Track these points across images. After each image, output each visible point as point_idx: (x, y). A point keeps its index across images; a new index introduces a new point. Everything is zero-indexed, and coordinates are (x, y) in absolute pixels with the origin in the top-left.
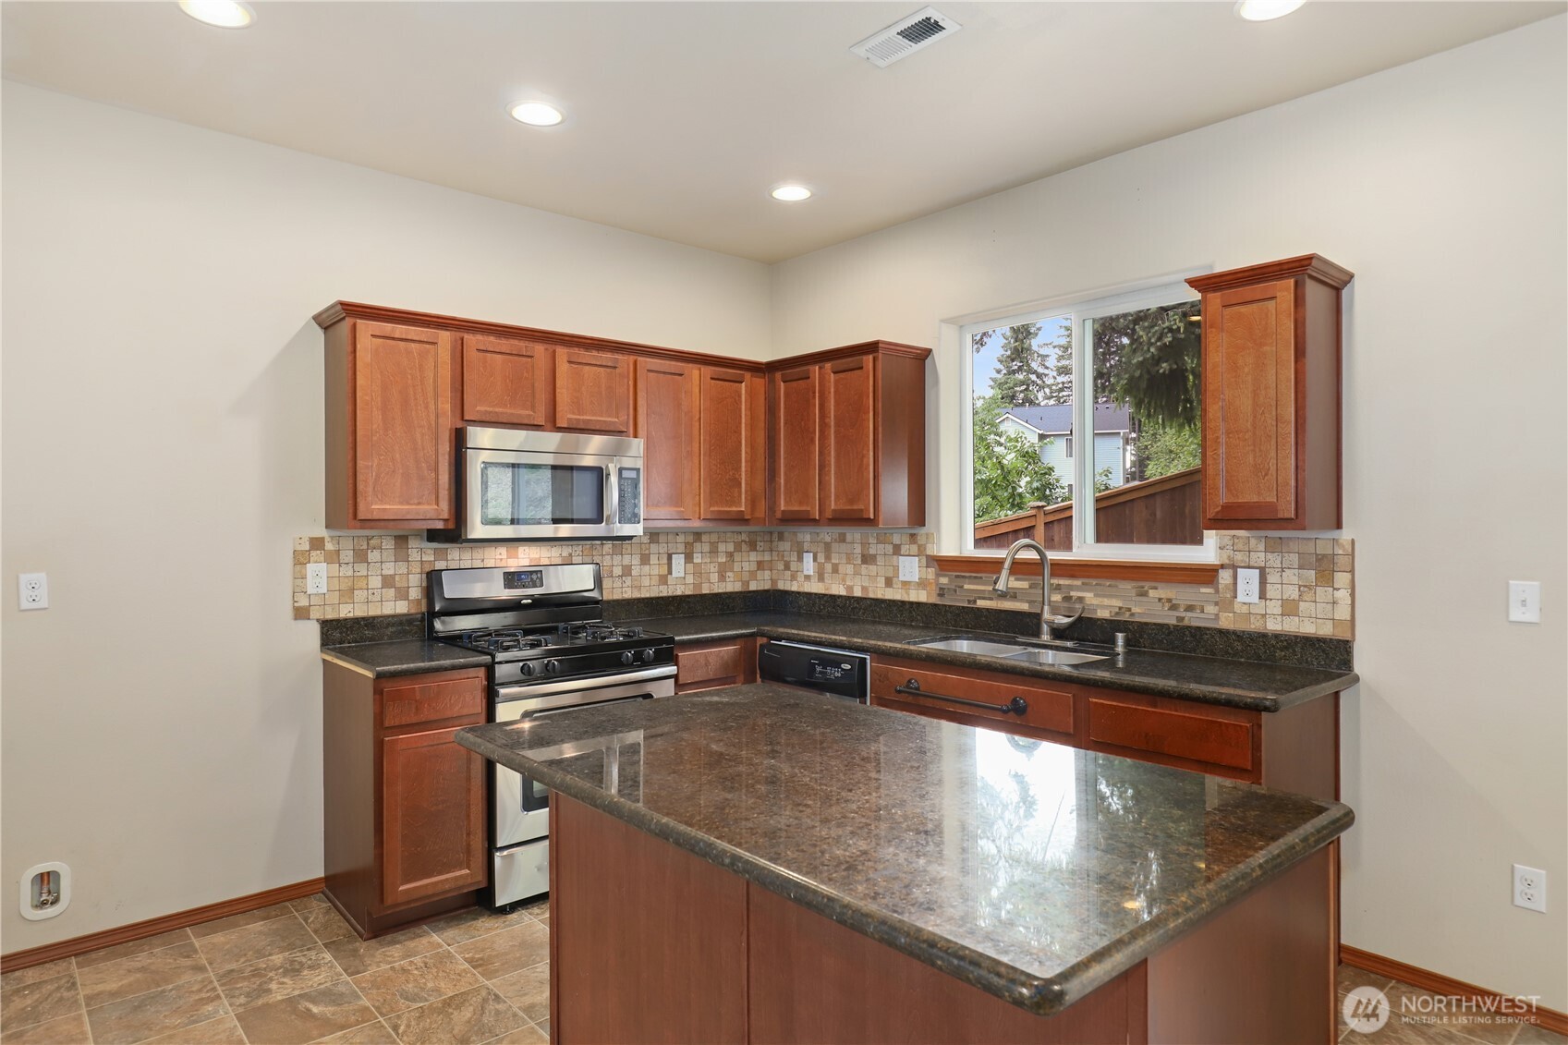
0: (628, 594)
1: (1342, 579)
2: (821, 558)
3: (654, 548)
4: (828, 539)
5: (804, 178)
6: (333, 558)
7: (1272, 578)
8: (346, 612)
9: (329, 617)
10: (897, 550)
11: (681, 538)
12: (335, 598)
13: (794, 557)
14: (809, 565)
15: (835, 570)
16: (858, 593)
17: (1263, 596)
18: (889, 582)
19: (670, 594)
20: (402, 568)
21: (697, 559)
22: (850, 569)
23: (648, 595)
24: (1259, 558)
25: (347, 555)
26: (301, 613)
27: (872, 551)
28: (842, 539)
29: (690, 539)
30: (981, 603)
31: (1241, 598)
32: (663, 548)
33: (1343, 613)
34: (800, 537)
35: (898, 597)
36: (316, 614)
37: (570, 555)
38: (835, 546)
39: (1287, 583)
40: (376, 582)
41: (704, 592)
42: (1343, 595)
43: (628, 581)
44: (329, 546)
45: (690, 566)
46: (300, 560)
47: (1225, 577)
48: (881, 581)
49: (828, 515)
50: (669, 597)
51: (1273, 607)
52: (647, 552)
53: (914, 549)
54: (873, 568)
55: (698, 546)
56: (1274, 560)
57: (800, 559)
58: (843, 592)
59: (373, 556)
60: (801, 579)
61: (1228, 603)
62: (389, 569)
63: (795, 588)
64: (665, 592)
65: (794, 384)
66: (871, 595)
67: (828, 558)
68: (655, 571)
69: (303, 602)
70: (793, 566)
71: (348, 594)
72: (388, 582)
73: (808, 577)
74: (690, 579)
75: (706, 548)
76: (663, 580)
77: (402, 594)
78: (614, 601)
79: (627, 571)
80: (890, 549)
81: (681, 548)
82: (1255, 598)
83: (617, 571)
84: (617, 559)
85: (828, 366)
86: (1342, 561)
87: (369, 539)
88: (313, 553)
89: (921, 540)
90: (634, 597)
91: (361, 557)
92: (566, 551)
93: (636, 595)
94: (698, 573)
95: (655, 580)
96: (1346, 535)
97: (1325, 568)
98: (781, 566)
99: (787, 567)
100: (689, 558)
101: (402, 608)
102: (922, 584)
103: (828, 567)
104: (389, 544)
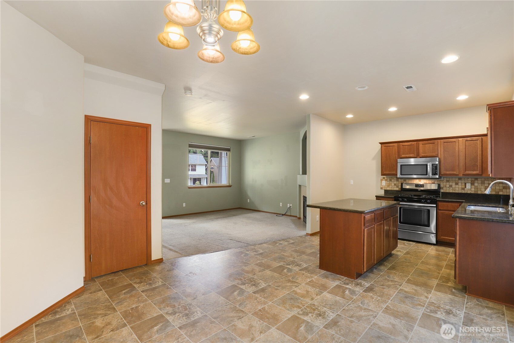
0: (451, 191)
3: (459, 181)
6: (386, 180)
8: (388, 189)
9: (386, 189)
11: (470, 179)
12: (386, 186)
19: (466, 192)
20: (397, 182)
21: (476, 184)
23: (458, 192)
25: (389, 180)
26: (381, 188)
29: (474, 179)
32: (463, 181)
36: (383, 189)
37: (434, 182)
40: (393, 184)
41: (479, 193)
43: (451, 188)
44: (386, 178)
45: (473, 187)
46: (382, 180)
50: (465, 193)
52: (457, 182)
55: (476, 181)
59: (393, 180)
62: (395, 183)
64: (463, 192)
68: (460, 187)
69: (382, 187)
71: (388, 186)
72: (395, 185)
74: (473, 189)
75: (480, 182)
76: (463, 189)
77: (397, 187)
78: (446, 192)
79: (451, 186)
81: (470, 182)
83: (448, 186)
84: (448, 183)
87: (392, 177)
88: (383, 179)
90: (453, 192)
91: (391, 180)
92: (433, 181)
93: (454, 192)
94: (476, 188)
95: (460, 189)
100: (472, 184)
101: (397, 189)
104: (395, 178)
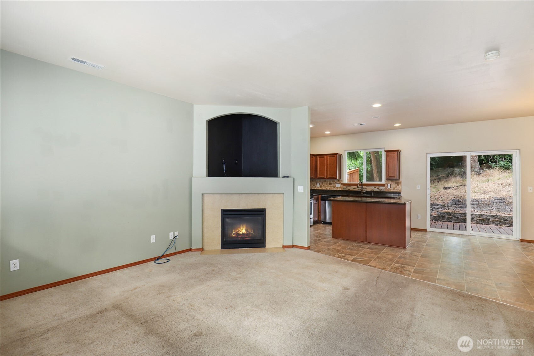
1: (400, 185)
2: (321, 184)
4: (322, 181)
5: (330, 131)
7: (392, 185)
10: (336, 183)
13: (315, 184)
14: (318, 185)
15: (324, 186)
16: (328, 189)
17: (391, 187)
18: (334, 187)
22: (327, 186)
24: (390, 183)
27: (331, 183)
28: (325, 181)
30: (350, 190)
31: (388, 188)
33: (400, 189)
34: (317, 181)
35: (336, 189)
38: (324, 182)
39: (393, 186)
42: (400, 187)
47: (386, 185)
48: (333, 187)
49: (328, 177)
51: (392, 189)
53: (339, 182)
54: (331, 186)
56: (392, 183)
57: (317, 184)
58: (325, 189)
60: (317, 187)
61: (386, 188)
63: (315, 189)
65: (321, 158)
66: (331, 189)
67: (322, 184)
70: (315, 185)
73: (318, 187)
80: (334, 182)
82: (390, 188)
85: (328, 156)
86: (400, 183)
89: (340, 181)
96: (400, 180)
97: (398, 183)
98: (313, 185)
99: (314, 185)
102: (340, 187)
103: (322, 185)
